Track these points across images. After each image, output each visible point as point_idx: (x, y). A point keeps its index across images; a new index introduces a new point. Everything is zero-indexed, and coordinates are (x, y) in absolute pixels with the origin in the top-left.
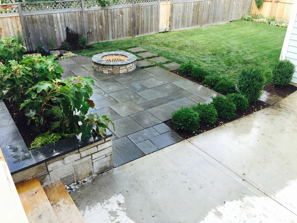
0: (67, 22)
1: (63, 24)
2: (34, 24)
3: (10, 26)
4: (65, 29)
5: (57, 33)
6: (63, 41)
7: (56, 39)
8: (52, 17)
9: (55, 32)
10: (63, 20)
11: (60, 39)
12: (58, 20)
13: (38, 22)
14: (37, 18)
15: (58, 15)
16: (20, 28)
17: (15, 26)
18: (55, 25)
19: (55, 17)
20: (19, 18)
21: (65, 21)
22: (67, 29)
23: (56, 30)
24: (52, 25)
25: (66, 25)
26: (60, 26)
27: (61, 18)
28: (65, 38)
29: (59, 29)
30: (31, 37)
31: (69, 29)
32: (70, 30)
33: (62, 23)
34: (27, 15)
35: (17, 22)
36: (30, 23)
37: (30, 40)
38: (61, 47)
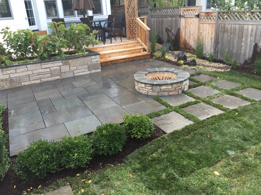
0: (258, 38)
1: (253, 39)
2: (224, 33)
3: (207, 31)
4: (253, 44)
5: (243, 48)
6: (247, 59)
7: (241, 54)
8: (243, 29)
9: (242, 46)
10: (254, 34)
11: (245, 55)
12: (248, 33)
13: (228, 31)
14: (229, 27)
15: (250, 27)
16: (213, 35)
17: (210, 33)
18: (244, 39)
19: (245, 29)
20: (214, 25)
21: (256, 35)
22: (256, 46)
23: (243, 44)
24: (241, 37)
25: (256, 40)
26: (249, 40)
27: (252, 31)
28: (250, 56)
29: (246, 44)
30: (219, 45)
31: (258, 46)
32: (258, 48)
33: (251, 38)
34: (221, 23)
35: (213, 29)
36: (222, 32)
37: (217, 48)
38: (243, 64)
